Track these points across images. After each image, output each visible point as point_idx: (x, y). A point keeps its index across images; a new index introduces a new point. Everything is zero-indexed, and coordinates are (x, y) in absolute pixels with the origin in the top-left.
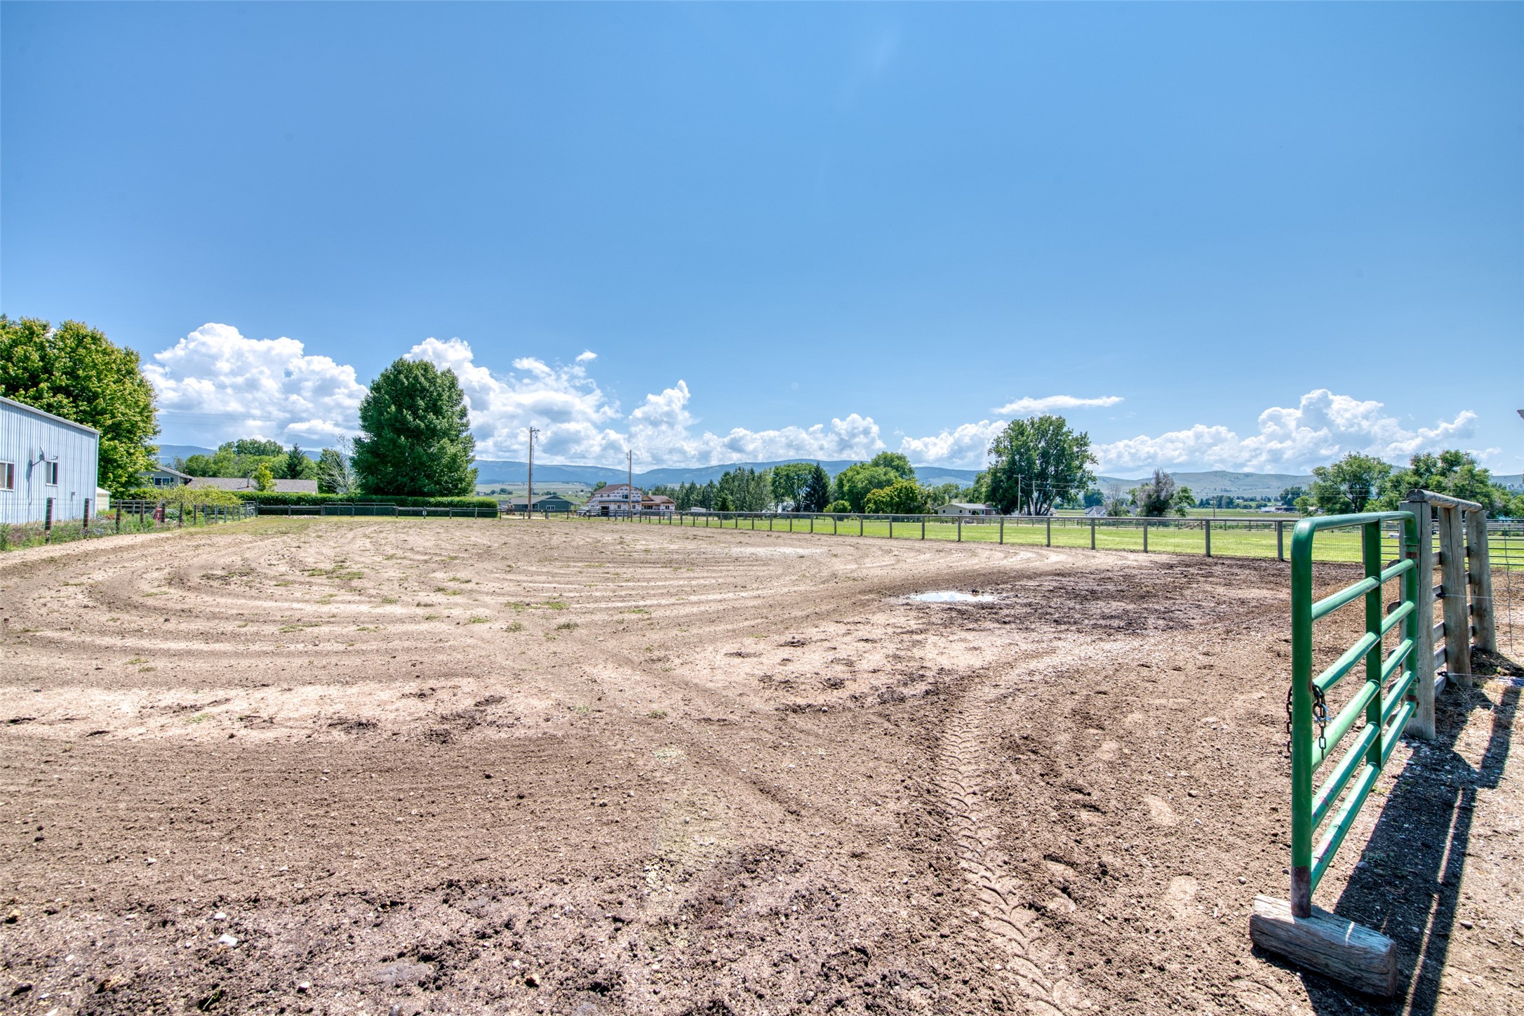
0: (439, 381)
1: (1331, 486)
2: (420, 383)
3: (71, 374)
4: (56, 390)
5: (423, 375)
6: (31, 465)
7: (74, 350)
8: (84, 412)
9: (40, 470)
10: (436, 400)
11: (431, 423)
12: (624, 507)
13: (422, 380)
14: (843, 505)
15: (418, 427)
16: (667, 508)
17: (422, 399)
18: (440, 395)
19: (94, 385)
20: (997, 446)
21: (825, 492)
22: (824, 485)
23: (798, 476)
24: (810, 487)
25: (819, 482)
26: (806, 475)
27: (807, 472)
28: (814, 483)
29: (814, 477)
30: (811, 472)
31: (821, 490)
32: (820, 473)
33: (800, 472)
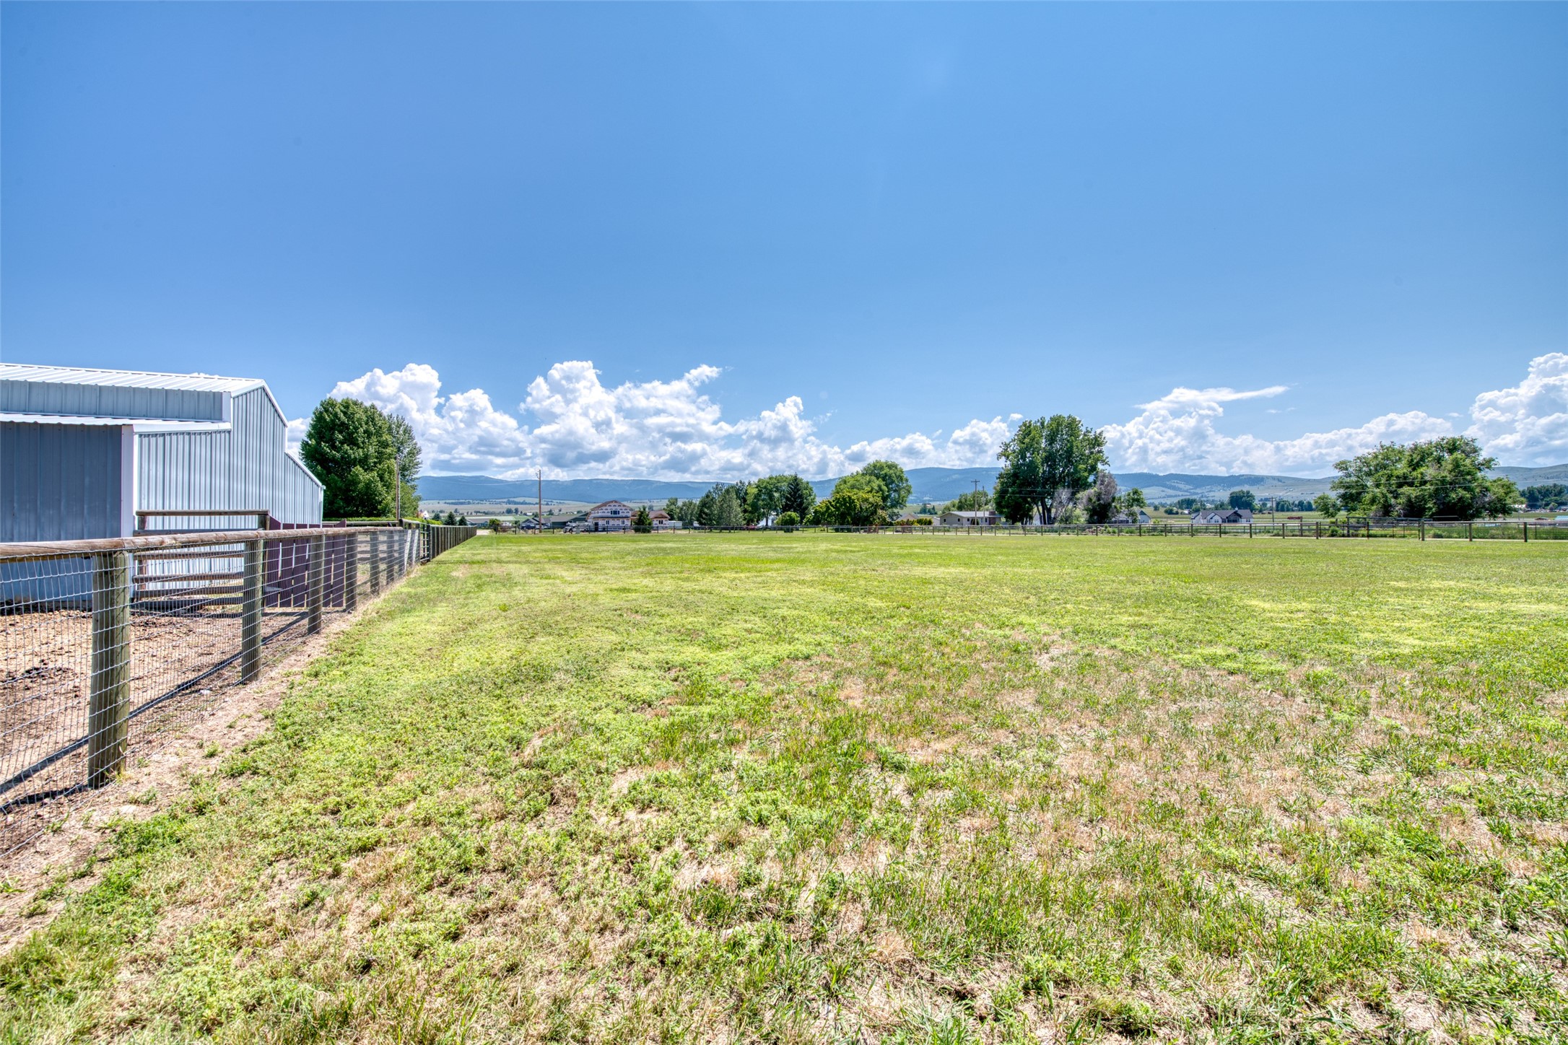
1: (1357, 482)
2: (339, 419)
10: (353, 433)
11: (346, 453)
12: (616, 522)
14: (790, 516)
15: (334, 456)
16: (661, 522)
17: (341, 432)
18: (356, 428)
20: (1006, 450)
21: (802, 503)
22: (801, 497)
23: (777, 488)
24: (787, 498)
25: (795, 493)
26: (784, 486)
27: (786, 484)
28: (790, 494)
29: (791, 488)
30: (789, 484)
31: (796, 502)
32: (798, 485)
33: (779, 485)
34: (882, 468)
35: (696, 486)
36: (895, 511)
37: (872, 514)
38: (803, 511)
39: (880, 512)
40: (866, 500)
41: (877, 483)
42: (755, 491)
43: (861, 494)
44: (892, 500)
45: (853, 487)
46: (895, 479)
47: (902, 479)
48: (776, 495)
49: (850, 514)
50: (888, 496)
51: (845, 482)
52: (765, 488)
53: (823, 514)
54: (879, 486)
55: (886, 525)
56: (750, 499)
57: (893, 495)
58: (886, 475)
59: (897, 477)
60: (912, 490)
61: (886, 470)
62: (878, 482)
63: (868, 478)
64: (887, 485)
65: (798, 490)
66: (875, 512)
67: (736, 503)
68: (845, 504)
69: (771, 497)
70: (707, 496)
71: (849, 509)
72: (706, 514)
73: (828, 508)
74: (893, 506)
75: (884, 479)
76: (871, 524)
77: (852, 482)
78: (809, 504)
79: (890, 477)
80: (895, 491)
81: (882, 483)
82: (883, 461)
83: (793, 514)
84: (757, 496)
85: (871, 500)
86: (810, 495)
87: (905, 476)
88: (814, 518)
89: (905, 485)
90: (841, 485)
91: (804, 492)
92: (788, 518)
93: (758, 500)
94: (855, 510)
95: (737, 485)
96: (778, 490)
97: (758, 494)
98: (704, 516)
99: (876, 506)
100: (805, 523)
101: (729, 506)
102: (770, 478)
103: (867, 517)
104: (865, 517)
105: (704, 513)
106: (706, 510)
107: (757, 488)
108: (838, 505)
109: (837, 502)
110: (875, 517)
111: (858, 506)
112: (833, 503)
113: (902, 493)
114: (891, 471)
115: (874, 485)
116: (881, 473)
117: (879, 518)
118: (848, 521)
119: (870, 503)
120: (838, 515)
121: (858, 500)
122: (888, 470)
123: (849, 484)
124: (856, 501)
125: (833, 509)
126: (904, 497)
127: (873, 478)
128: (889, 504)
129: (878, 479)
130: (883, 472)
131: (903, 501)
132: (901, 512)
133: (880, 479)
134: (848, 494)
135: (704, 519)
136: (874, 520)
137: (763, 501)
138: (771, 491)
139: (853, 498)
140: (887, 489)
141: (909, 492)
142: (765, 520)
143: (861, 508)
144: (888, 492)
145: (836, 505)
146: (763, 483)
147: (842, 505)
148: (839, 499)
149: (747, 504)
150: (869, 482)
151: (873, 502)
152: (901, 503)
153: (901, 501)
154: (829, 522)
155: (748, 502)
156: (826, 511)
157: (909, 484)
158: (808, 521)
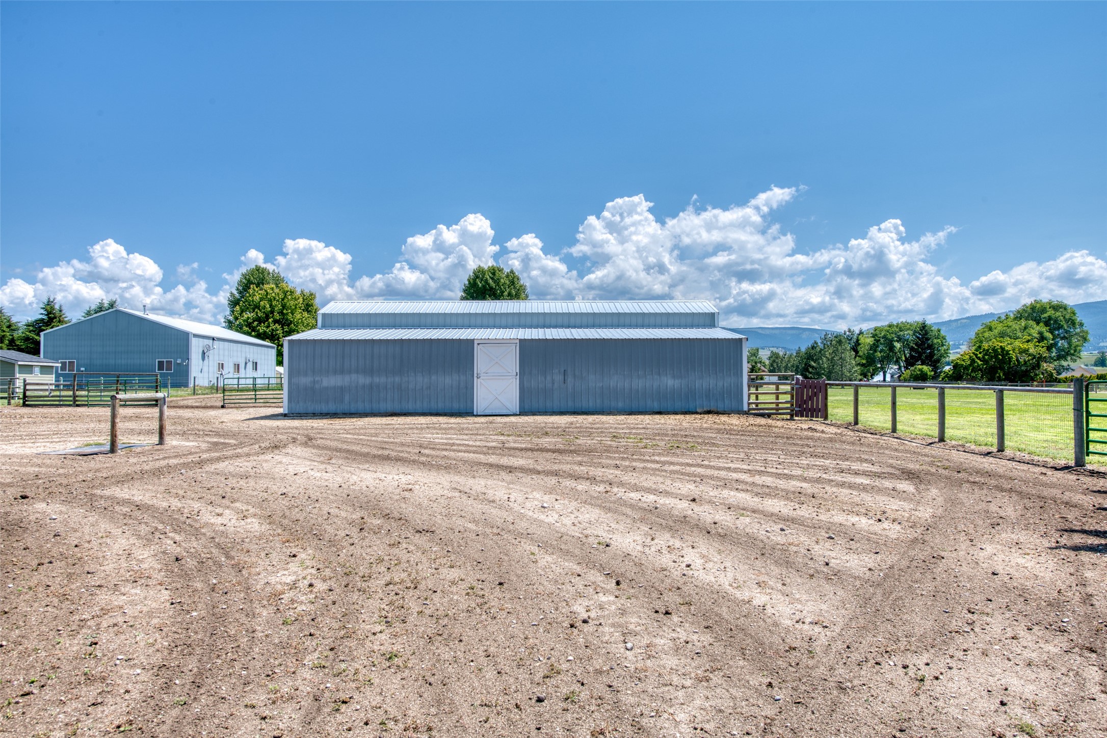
0: (502, 281)
3: (281, 313)
4: (275, 322)
5: (492, 278)
6: (246, 363)
7: (283, 300)
8: (286, 331)
9: (250, 365)
13: (491, 281)
14: (920, 370)
19: (290, 317)
21: (932, 355)
22: (931, 347)
23: (898, 337)
24: (912, 349)
25: (923, 343)
26: (908, 335)
27: (911, 332)
28: (916, 344)
29: (918, 338)
30: (915, 332)
31: (925, 353)
32: (926, 333)
33: (902, 333)
34: (1044, 310)
36: (1064, 363)
37: (1033, 368)
38: (934, 361)
39: (1044, 365)
40: (1025, 351)
41: (1036, 329)
42: (870, 341)
43: (1017, 343)
44: (1059, 350)
45: (1002, 335)
46: (1063, 323)
47: (1073, 323)
48: (898, 345)
49: (1002, 369)
50: (1054, 345)
51: (990, 329)
52: (884, 337)
53: (966, 368)
54: (1041, 333)
55: (1051, 380)
56: (863, 350)
57: (1061, 343)
58: (1050, 318)
59: (1067, 321)
60: (1090, 337)
61: (1050, 313)
62: (1038, 328)
63: (1023, 323)
64: (1051, 332)
65: (928, 339)
66: (1038, 366)
67: (849, 355)
68: (996, 357)
69: (892, 348)
70: (813, 348)
71: (1002, 362)
72: (813, 367)
73: (973, 361)
74: (1059, 357)
75: (1047, 324)
76: (1033, 380)
77: (1000, 328)
78: (942, 356)
79: (1056, 321)
80: (1063, 338)
81: (1044, 329)
82: (1045, 300)
83: (925, 368)
84: (874, 347)
85: (1031, 351)
86: (943, 345)
87: (1078, 318)
88: (953, 373)
89: (1078, 330)
90: (984, 332)
91: (935, 341)
92: (918, 373)
93: (875, 351)
94: (1010, 364)
95: (845, 334)
96: (899, 340)
97: (874, 344)
98: (810, 370)
99: (1040, 359)
100: (943, 379)
101: (841, 358)
102: (890, 326)
103: (1027, 371)
104: (1023, 371)
105: (810, 366)
106: (813, 363)
107: (873, 337)
108: (986, 357)
109: (986, 354)
110: (1037, 372)
111: (1014, 358)
112: (979, 355)
113: (1074, 340)
114: (1058, 314)
115: (1033, 331)
116: (1043, 316)
117: (1043, 374)
118: (999, 377)
119: (1030, 355)
120: (985, 369)
121: (1014, 350)
122: (1053, 312)
123: (996, 331)
124: (1011, 352)
125: (980, 363)
126: (1077, 346)
127: (1031, 323)
128: (1054, 354)
129: (1038, 323)
130: (1046, 315)
131: (1075, 351)
132: (1072, 365)
133: (1042, 324)
134: (1000, 344)
135: (810, 373)
136: (1036, 375)
137: (881, 352)
138: (891, 341)
139: (1006, 348)
140: (1051, 337)
141: (1085, 339)
142: (881, 373)
143: (1017, 360)
144: (1053, 340)
145: (983, 357)
146: (881, 331)
147: (992, 357)
148: (988, 350)
149: (859, 356)
150: (1025, 328)
151: (1035, 354)
152: (1073, 355)
153: (1072, 351)
154: (973, 377)
155: (861, 353)
156: (970, 365)
157: (1084, 328)
158: (946, 376)
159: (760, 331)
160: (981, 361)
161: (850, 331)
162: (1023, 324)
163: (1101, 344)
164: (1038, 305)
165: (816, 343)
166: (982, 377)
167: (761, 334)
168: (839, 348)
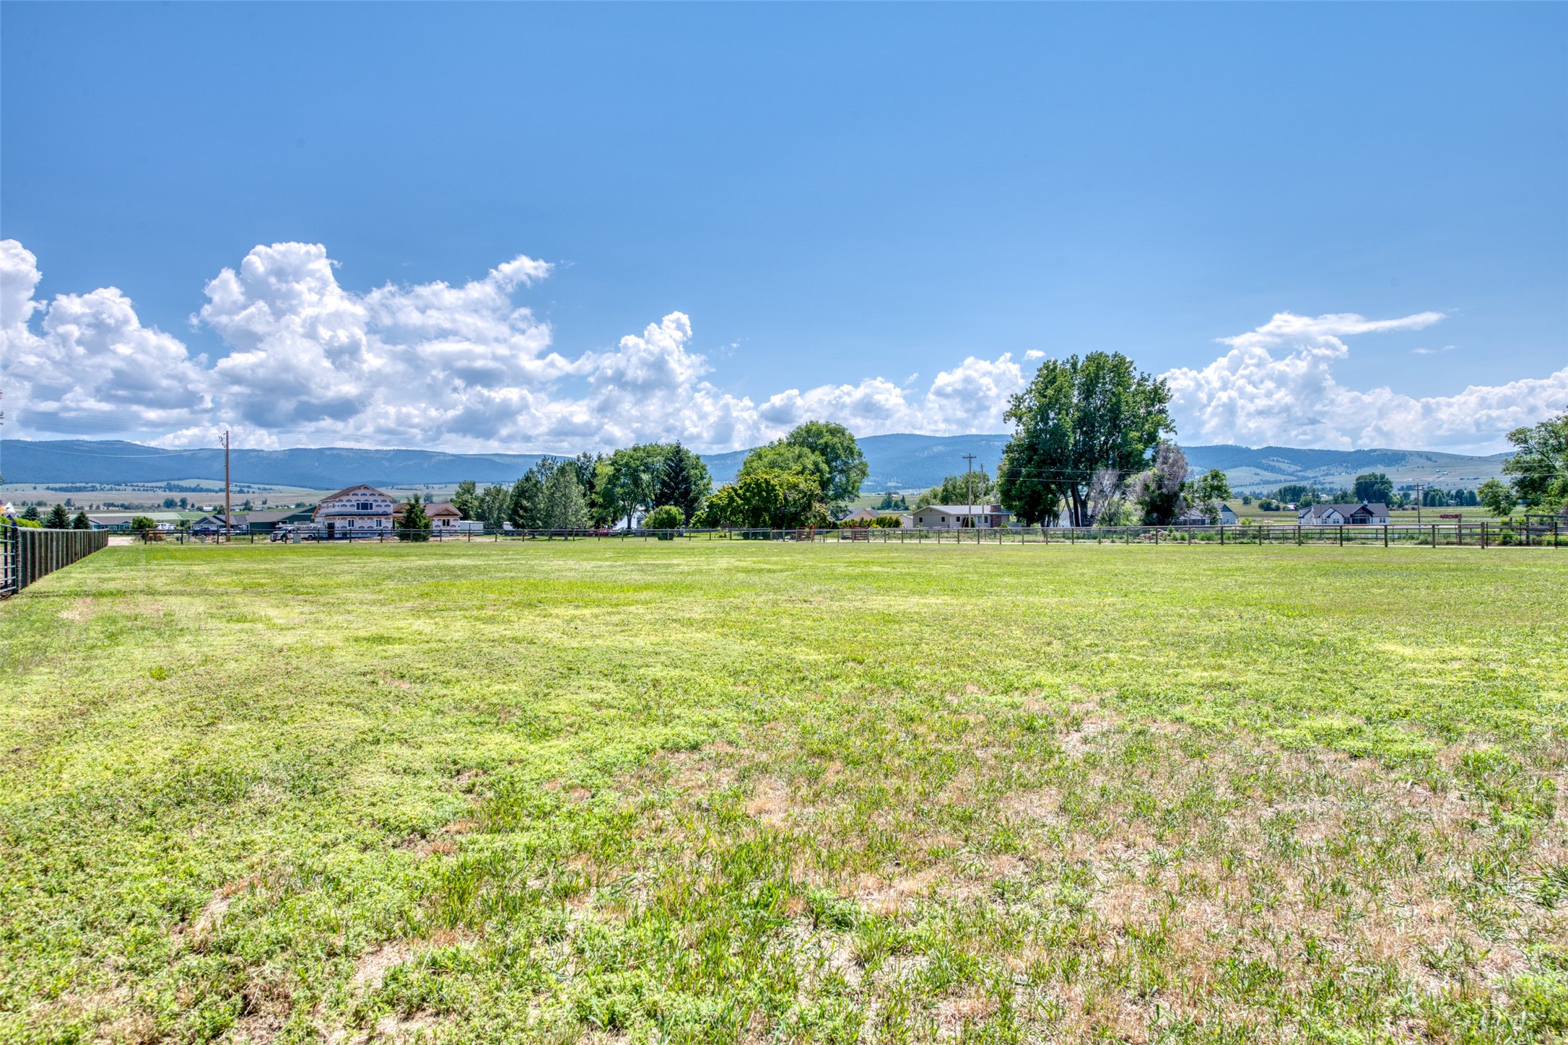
1: (1540, 461)
12: (367, 523)
14: (667, 512)
16: (446, 523)
20: (1018, 407)
21: (688, 491)
22: (686, 480)
23: (646, 465)
24: (664, 483)
25: (677, 475)
26: (659, 463)
27: (661, 459)
28: (668, 475)
29: (670, 466)
30: (667, 459)
31: (678, 489)
32: (681, 460)
33: (650, 460)
34: (819, 434)
35: (507, 461)
36: (842, 504)
37: (804, 510)
38: (689, 503)
39: (817, 506)
40: (795, 487)
41: (811, 459)
42: (610, 470)
43: (786, 476)
44: (837, 488)
45: (773, 465)
46: (841, 452)
47: (852, 453)
48: (645, 477)
49: (767, 510)
50: (830, 480)
51: (760, 457)
52: (627, 465)
53: (723, 509)
54: (816, 464)
55: (827, 527)
56: (600, 484)
57: (839, 478)
58: (826, 445)
59: (845, 449)
60: (869, 470)
61: (827, 438)
62: (813, 457)
63: (797, 450)
64: (828, 462)
65: (682, 470)
66: (809, 506)
67: (576, 490)
68: (759, 494)
69: (636, 481)
70: (527, 479)
71: (766, 500)
72: (526, 510)
73: (732, 500)
74: (838, 496)
75: (823, 452)
76: (803, 525)
77: (771, 456)
78: (700, 493)
79: (833, 448)
80: (841, 472)
81: (820, 459)
82: (822, 422)
83: (674, 510)
84: (613, 480)
85: (802, 486)
86: (702, 478)
87: (857, 448)
88: (708, 516)
89: (857, 462)
90: (753, 461)
91: (692, 472)
92: (665, 516)
93: (615, 486)
94: (776, 503)
95: (579, 460)
96: (647, 469)
97: (614, 475)
98: (521, 512)
99: (810, 497)
100: (694, 525)
101: (564, 495)
102: (635, 450)
103: (796, 513)
104: (792, 514)
105: (522, 507)
106: (525, 502)
107: (612, 465)
108: (748, 494)
109: (747, 490)
110: (808, 515)
111: (781, 497)
112: (740, 492)
113: (853, 475)
114: (836, 440)
115: (807, 461)
116: (819, 442)
117: (815, 516)
118: (764, 521)
119: (800, 492)
120: (747, 511)
121: (781, 486)
122: (830, 437)
123: (766, 460)
124: (777, 488)
125: (740, 502)
126: (856, 481)
127: (806, 450)
128: (831, 493)
129: (813, 452)
130: (822, 441)
131: (853, 488)
132: (851, 506)
133: (817, 453)
134: (765, 476)
135: (522, 517)
136: (807, 518)
137: (622, 487)
138: (636, 470)
139: (772, 482)
140: (827, 469)
141: (864, 473)
142: (626, 519)
143: (786, 499)
144: (830, 473)
145: (744, 494)
146: (623, 456)
147: (754, 495)
148: (750, 484)
149: (596, 493)
150: (800, 456)
151: (806, 490)
152: (851, 493)
153: (850, 489)
154: (733, 522)
155: (598, 489)
156: (728, 505)
157: (864, 460)
158: (698, 521)
159: (497, 459)
160: (741, 499)
161: (585, 456)
162: (797, 452)
163: (889, 484)
164: (814, 428)
165: (531, 471)
166: (743, 522)
167: (497, 463)
168: (562, 480)
